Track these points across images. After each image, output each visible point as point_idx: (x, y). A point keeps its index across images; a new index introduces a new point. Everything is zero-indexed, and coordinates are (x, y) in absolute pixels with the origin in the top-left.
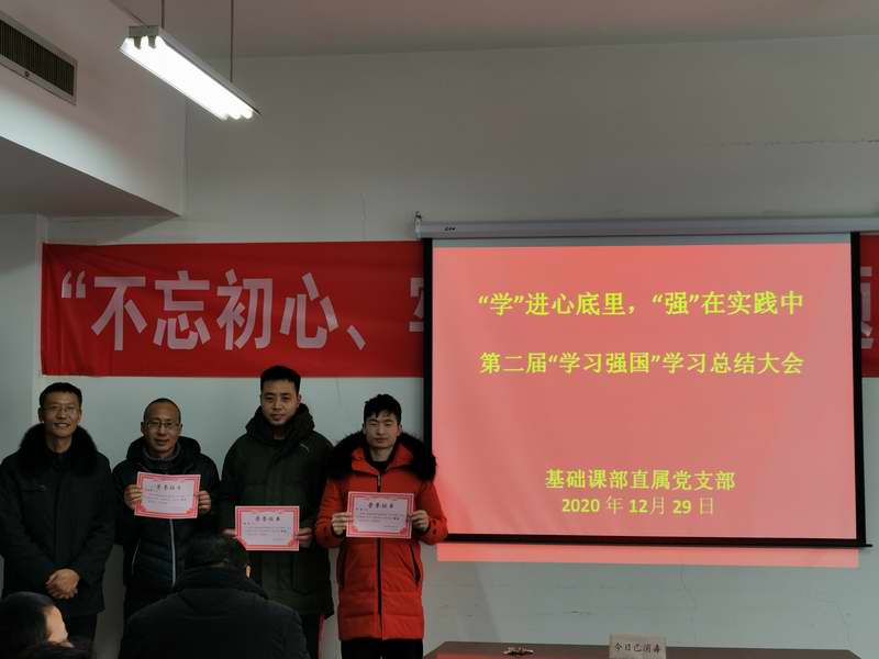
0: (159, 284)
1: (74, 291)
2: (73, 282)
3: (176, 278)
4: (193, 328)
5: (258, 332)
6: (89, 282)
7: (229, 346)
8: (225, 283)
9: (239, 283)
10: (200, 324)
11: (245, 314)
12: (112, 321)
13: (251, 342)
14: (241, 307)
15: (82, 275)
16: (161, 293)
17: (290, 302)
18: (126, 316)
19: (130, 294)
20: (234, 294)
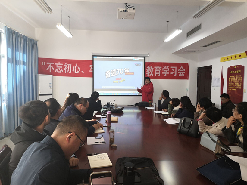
0: (56, 64)
1: (44, 64)
2: (43, 63)
3: (58, 63)
4: (61, 70)
5: (69, 71)
6: (46, 63)
7: (66, 73)
8: (65, 64)
9: (67, 64)
10: (61, 69)
11: (68, 68)
12: (49, 68)
13: (69, 72)
14: (67, 68)
15: (45, 62)
16: (56, 65)
17: (74, 67)
18: (51, 68)
19: (52, 65)
20: (66, 66)
